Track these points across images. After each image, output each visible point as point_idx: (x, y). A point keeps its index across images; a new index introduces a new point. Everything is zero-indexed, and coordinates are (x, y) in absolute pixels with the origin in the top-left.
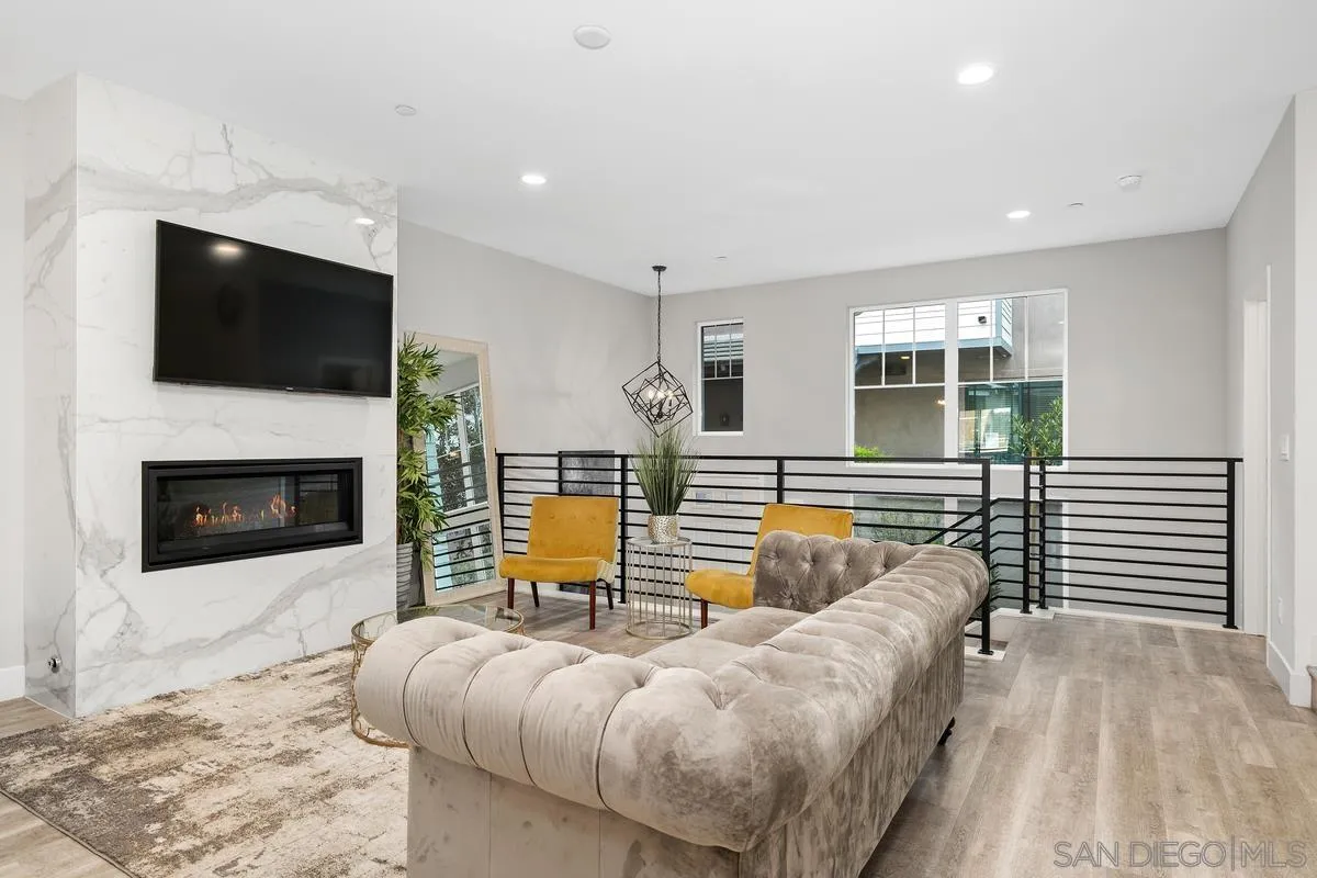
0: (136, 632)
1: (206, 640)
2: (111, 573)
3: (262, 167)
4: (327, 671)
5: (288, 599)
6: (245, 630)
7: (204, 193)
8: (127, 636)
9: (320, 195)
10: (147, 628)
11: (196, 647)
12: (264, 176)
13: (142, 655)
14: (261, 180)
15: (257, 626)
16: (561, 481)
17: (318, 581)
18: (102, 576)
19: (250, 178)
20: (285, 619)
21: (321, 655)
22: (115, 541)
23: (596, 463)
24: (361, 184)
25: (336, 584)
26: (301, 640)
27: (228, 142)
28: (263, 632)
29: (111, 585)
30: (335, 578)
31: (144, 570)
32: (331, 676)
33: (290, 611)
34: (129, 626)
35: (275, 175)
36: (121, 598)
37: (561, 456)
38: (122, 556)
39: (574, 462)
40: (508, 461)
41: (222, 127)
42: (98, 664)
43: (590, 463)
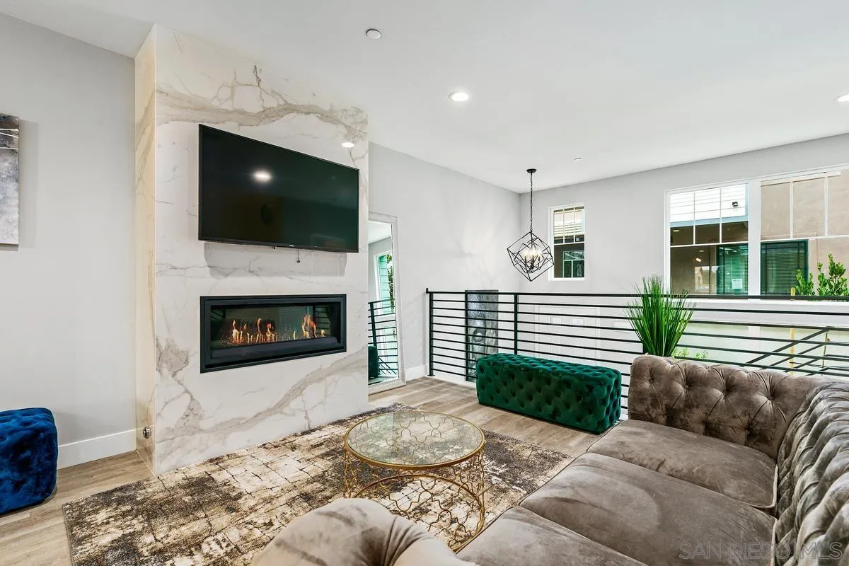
0: (197, 414)
1: (244, 419)
2: (180, 375)
3: (280, 95)
4: (321, 444)
5: (298, 390)
6: (270, 411)
7: (242, 112)
8: (191, 417)
9: (317, 116)
10: (204, 411)
11: (238, 424)
12: (282, 103)
13: (201, 430)
14: (279, 105)
15: (279, 408)
16: (467, 310)
17: (317, 378)
18: (173, 376)
19: (272, 103)
20: (295, 404)
21: (320, 428)
22: (183, 352)
23: (487, 298)
24: (345, 110)
25: (329, 379)
26: (306, 417)
27: (258, 78)
28: (281, 413)
29: (179, 383)
30: (329, 375)
31: (202, 372)
32: (324, 450)
33: (299, 398)
34: (193, 411)
35: (289, 102)
36: (187, 391)
37: (467, 293)
38: (186, 362)
39: (474, 298)
40: (436, 297)
41: (253, 68)
42: (171, 437)
43: (484, 298)
